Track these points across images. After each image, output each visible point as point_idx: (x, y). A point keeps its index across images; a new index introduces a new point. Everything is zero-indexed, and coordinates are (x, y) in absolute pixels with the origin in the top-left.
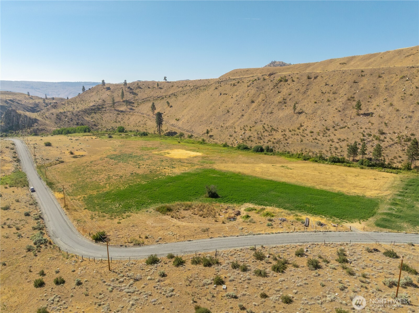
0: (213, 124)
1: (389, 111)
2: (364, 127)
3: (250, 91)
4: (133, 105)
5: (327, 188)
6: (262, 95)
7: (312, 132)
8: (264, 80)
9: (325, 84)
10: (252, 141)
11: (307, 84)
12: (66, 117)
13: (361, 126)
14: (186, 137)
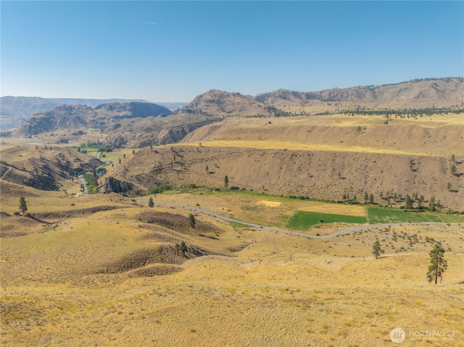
0: (261, 181)
1: (352, 177)
2: (344, 185)
3: (276, 161)
4: (185, 165)
5: (348, 215)
6: (285, 164)
7: (322, 188)
8: (282, 154)
9: (318, 160)
10: (294, 193)
11: (309, 159)
12: (144, 178)
13: (342, 184)
14: (248, 190)
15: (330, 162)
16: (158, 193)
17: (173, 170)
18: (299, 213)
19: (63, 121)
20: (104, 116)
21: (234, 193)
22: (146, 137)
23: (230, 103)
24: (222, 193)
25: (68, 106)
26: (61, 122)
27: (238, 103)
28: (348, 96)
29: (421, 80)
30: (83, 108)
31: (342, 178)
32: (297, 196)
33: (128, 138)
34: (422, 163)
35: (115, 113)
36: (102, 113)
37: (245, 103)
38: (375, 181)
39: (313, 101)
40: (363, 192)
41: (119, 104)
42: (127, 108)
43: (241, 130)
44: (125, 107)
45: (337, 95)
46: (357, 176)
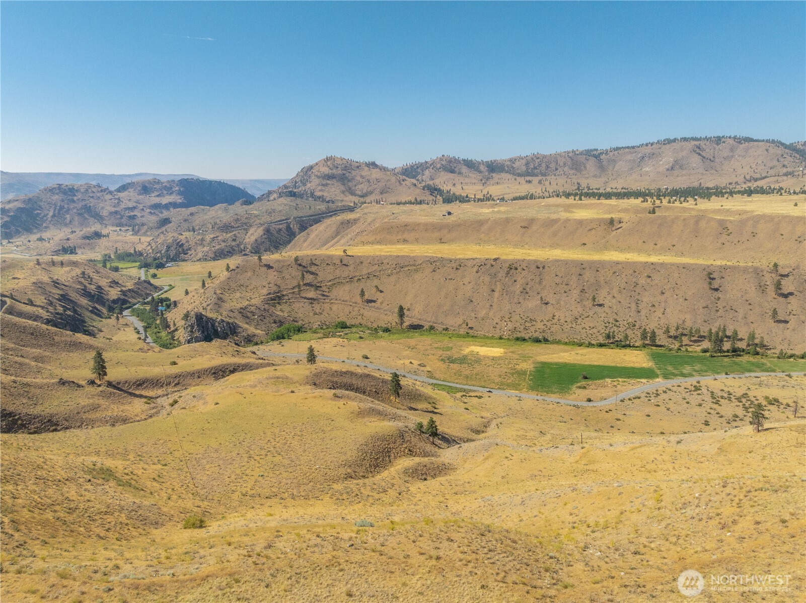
0: (461, 314)
1: (614, 302)
2: (603, 316)
3: (482, 278)
4: (322, 289)
5: (623, 365)
6: (498, 283)
7: (566, 322)
8: (492, 266)
9: (554, 275)
10: (520, 332)
11: (538, 274)
12: (253, 314)
13: (600, 316)
14: (440, 329)
15: (574, 278)
16: (284, 338)
17: (303, 297)
18: (541, 365)
19: (59, 214)
20: (135, 204)
21: (417, 334)
22: (224, 241)
23: (364, 180)
24: (397, 335)
25: (67, 186)
26: (54, 216)
27: (378, 181)
28: (558, 167)
29: (675, 140)
30: (94, 190)
31: (598, 305)
32: (527, 338)
33: (190, 243)
34: (727, 277)
35: (154, 199)
36: (129, 198)
37: (389, 180)
38: (653, 309)
39: (500, 177)
40: (636, 328)
41: (159, 182)
42: (173, 189)
43: (406, 225)
44: (171, 188)
45: (540, 165)
46: (622, 301)
